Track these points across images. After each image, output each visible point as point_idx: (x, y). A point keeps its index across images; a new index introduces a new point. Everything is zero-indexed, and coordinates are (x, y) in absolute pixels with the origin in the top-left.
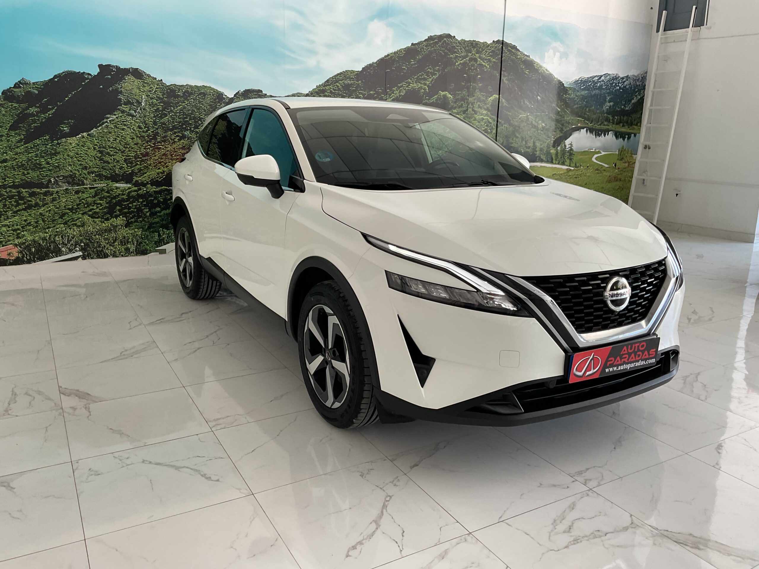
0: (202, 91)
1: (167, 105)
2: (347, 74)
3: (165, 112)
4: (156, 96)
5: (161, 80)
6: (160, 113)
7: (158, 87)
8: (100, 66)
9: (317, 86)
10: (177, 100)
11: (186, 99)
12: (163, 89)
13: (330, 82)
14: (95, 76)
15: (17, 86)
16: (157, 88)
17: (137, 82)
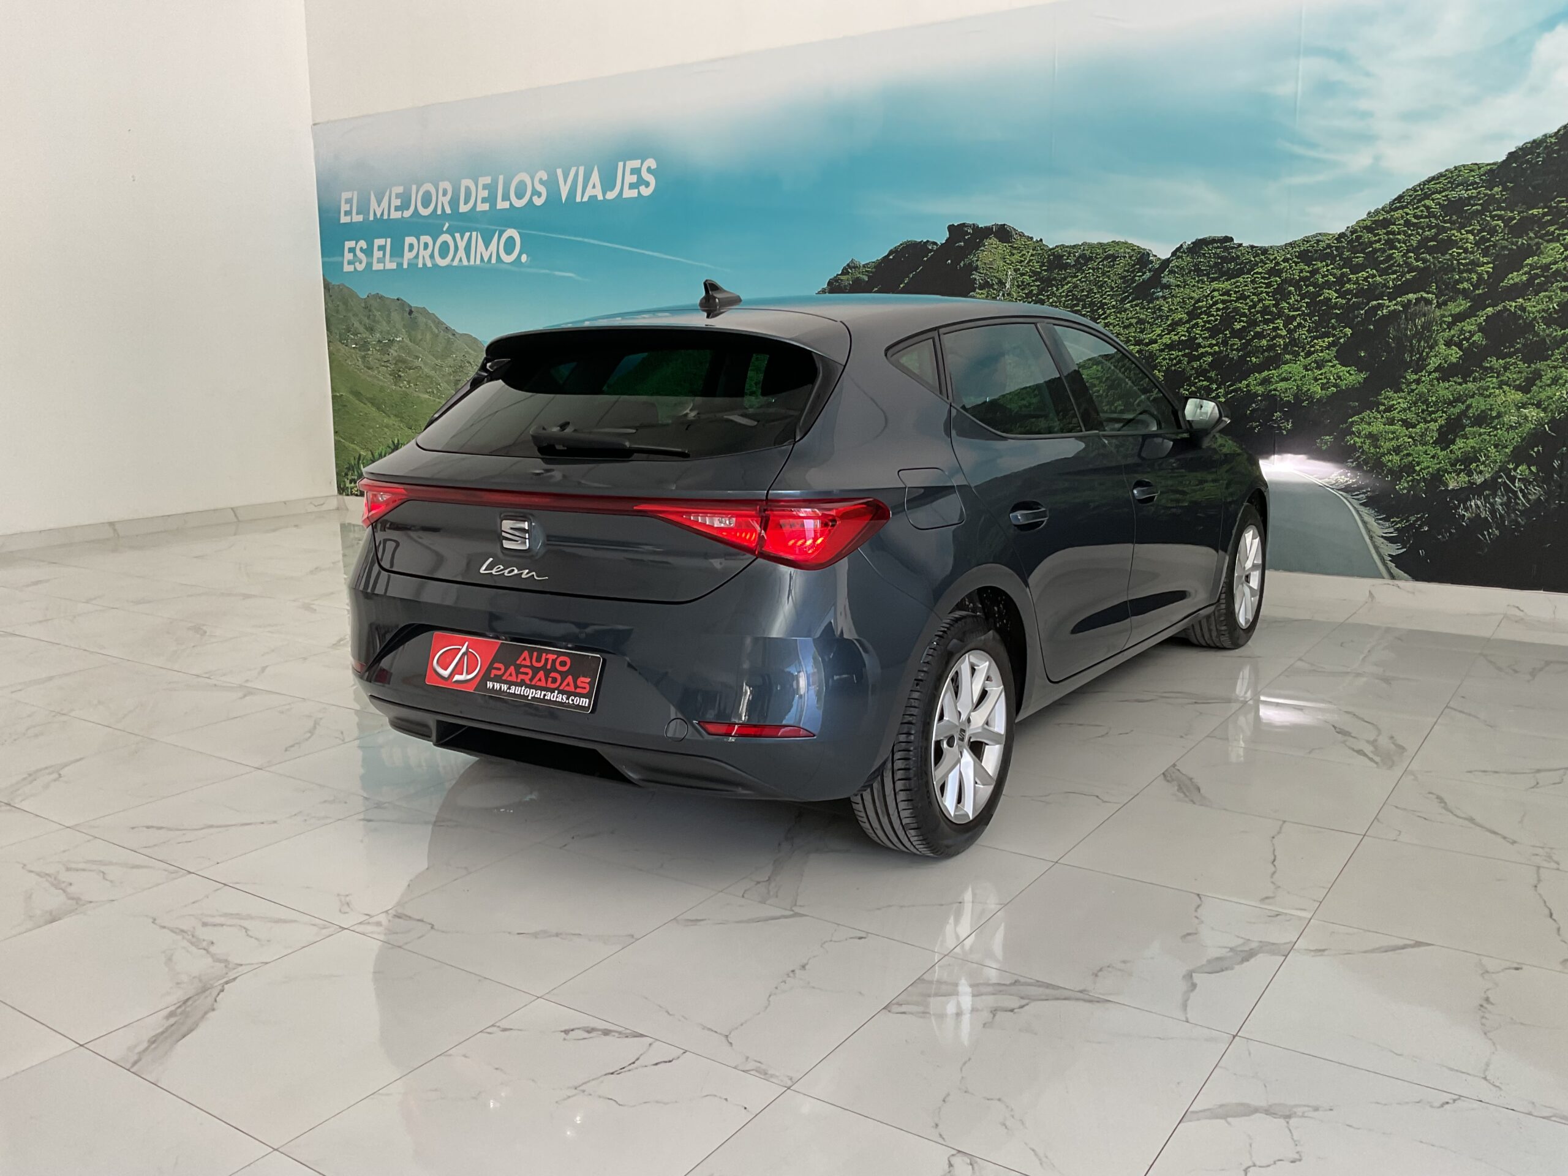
0: (1110, 252)
1: (1047, 283)
2: (1459, 176)
3: (1042, 297)
4: (1030, 269)
5: (1041, 240)
6: (1034, 298)
7: (1035, 252)
8: (951, 228)
9: (1369, 213)
10: (1064, 274)
11: (1080, 270)
12: (1041, 257)
13: (1407, 199)
14: (942, 244)
15: (845, 272)
16: (1032, 255)
17: (1003, 248)
